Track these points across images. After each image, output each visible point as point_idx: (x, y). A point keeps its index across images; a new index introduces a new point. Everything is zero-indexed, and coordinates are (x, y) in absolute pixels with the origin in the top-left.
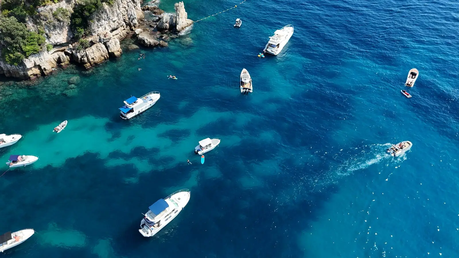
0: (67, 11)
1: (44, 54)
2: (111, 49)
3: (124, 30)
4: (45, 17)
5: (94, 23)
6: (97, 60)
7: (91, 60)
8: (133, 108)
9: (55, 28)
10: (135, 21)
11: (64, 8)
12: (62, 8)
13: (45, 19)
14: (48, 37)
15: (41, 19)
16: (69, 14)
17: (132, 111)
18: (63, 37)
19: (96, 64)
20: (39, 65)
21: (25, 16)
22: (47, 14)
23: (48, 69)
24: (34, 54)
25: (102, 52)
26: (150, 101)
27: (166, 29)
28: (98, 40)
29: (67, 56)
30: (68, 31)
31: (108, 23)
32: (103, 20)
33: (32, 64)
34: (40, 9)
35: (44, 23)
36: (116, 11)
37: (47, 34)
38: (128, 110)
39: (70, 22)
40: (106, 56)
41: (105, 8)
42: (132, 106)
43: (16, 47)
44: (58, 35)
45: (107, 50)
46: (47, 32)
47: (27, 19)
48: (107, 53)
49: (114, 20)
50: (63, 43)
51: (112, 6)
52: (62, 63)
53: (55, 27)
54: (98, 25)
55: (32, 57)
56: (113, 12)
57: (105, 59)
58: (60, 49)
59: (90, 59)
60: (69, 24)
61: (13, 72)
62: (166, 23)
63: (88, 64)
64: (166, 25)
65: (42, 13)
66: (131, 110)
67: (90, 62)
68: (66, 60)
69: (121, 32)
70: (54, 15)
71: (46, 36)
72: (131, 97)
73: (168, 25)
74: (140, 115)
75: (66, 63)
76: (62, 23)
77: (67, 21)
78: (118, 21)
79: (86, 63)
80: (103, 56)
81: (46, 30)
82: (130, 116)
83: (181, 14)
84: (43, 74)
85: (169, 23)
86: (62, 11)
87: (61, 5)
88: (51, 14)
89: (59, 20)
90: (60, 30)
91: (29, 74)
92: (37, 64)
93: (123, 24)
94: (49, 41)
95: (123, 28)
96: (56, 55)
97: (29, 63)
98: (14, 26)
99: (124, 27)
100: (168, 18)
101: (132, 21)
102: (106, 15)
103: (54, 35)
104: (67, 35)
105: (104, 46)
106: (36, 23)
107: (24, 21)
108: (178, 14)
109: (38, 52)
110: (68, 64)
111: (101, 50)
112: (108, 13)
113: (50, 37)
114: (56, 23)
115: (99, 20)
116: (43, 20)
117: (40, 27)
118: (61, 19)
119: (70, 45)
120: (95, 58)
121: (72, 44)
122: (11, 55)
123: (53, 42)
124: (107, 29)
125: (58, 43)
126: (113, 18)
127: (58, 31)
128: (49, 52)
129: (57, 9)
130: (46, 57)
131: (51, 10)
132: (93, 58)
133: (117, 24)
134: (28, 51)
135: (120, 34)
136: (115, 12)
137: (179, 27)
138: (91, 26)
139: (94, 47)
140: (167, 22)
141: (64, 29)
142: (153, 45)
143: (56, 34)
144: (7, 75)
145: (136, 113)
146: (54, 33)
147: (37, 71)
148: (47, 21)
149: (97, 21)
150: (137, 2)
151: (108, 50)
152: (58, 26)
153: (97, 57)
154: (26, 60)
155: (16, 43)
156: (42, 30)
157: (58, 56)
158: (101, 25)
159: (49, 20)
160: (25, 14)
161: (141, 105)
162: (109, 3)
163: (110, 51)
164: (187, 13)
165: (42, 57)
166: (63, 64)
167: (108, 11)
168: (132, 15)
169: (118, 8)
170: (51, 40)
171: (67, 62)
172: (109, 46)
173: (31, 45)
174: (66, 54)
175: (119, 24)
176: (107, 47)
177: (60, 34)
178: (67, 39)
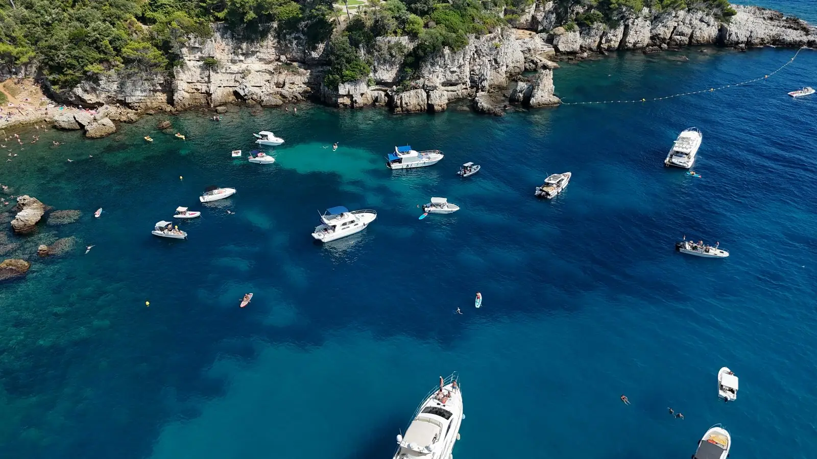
0: (405, 48)
1: (361, 84)
2: (432, 100)
3: (465, 89)
4: (380, 47)
5: (426, 66)
6: (411, 107)
7: (404, 105)
8: (402, 158)
9: (385, 63)
10: (485, 84)
11: (404, 43)
12: (401, 43)
13: (378, 49)
14: (375, 71)
15: (375, 49)
16: (406, 51)
17: (400, 161)
18: (391, 75)
19: (407, 110)
20: (352, 95)
21: (360, 42)
22: (383, 45)
23: (359, 103)
24: (351, 81)
25: (420, 100)
26: (427, 159)
27: (518, 101)
28: (421, 86)
29: (386, 97)
30: (398, 71)
31: (443, 71)
32: (438, 66)
33: (346, 91)
34: (379, 38)
35: (376, 54)
36: (458, 60)
37: (374, 67)
38: (395, 158)
39: (402, 61)
40: (423, 107)
41: (445, 52)
42: (401, 156)
43: (337, 68)
44: (386, 72)
45: (426, 100)
46: (376, 64)
47: (361, 45)
48: (426, 103)
49: (452, 70)
50: (388, 81)
51: (455, 53)
52: (377, 102)
53: (385, 61)
54: (430, 69)
55: (349, 84)
56: (454, 60)
57: (421, 110)
58: (383, 88)
59: (403, 103)
60: (401, 61)
61: (328, 96)
62: (519, 92)
63: (399, 109)
64: (519, 95)
65: (377, 43)
66: (399, 159)
67: (402, 106)
68: (383, 101)
69: (460, 91)
70: (390, 48)
71: (373, 68)
72: (406, 145)
73: (521, 95)
74: (408, 170)
75: (381, 104)
76: (393, 59)
77: (400, 58)
78: (459, 74)
79: (398, 107)
80: (419, 105)
81: (375, 62)
82: (395, 166)
83: (543, 85)
84: (352, 106)
85: (524, 94)
86: (399, 46)
87: (401, 39)
88: (387, 46)
89: (391, 54)
90: (390, 66)
91: (339, 102)
92: (351, 93)
93: (466, 81)
94: (374, 75)
95: (464, 86)
96: (376, 94)
97: (343, 89)
98: (343, 46)
99: (466, 85)
100: (524, 86)
101: (481, 83)
102: (443, 61)
103: (382, 70)
104: (396, 74)
105: (425, 95)
106: (369, 52)
107: (357, 47)
108: (539, 83)
109: (355, 80)
110: (382, 106)
111: (420, 98)
112: (446, 59)
113: (376, 71)
114: (388, 57)
115: (433, 65)
116: (377, 51)
117: (370, 58)
118: (394, 54)
119: (394, 87)
120: (408, 104)
121: (396, 86)
122: (331, 76)
123: (378, 78)
124: (439, 78)
125: (383, 80)
126: (451, 67)
127: (387, 66)
128: (370, 88)
129: (395, 42)
130: (362, 89)
131: (389, 42)
132: (406, 104)
133: (457, 77)
134: (346, 76)
135: (457, 92)
136: (456, 60)
137: (534, 100)
138: (421, 69)
139: (412, 92)
140: (521, 92)
141: (395, 67)
142: (485, 111)
143: (384, 70)
144: (322, 99)
145: (403, 165)
146: (382, 67)
147: (347, 101)
148: (380, 53)
149: (431, 66)
150: (500, 63)
151: (428, 100)
152: (389, 62)
153: (412, 103)
154: (342, 85)
155: (338, 64)
156: (371, 61)
157: (377, 95)
158: (434, 72)
159: (382, 52)
160: (362, 40)
161: (413, 159)
162: (453, 49)
163: (429, 102)
164: (554, 87)
165: (358, 87)
166: (377, 104)
167: (447, 57)
168: (483, 75)
169: (463, 58)
170: (376, 75)
171: (383, 103)
172: (430, 95)
173: (353, 71)
174: (387, 95)
175: (460, 78)
176: (428, 96)
177: (388, 71)
178: (394, 79)
